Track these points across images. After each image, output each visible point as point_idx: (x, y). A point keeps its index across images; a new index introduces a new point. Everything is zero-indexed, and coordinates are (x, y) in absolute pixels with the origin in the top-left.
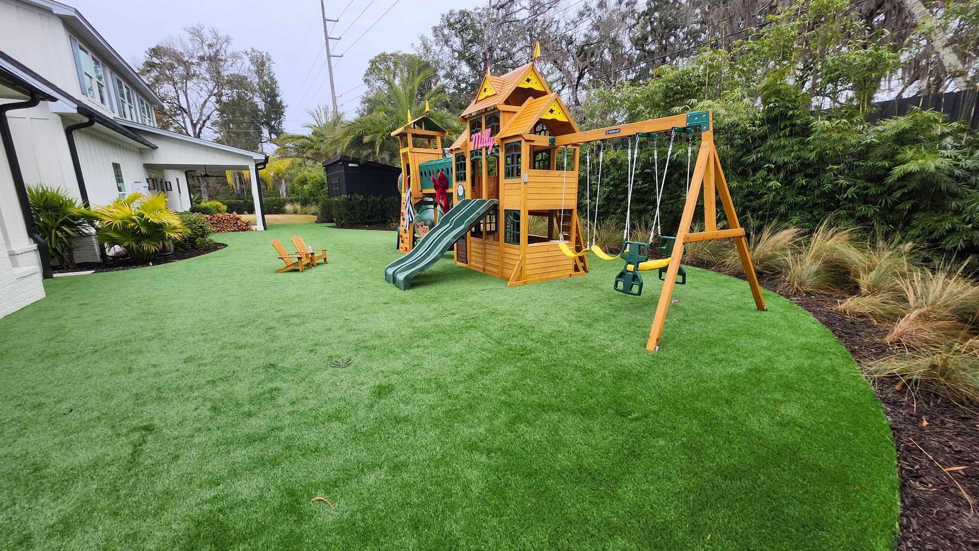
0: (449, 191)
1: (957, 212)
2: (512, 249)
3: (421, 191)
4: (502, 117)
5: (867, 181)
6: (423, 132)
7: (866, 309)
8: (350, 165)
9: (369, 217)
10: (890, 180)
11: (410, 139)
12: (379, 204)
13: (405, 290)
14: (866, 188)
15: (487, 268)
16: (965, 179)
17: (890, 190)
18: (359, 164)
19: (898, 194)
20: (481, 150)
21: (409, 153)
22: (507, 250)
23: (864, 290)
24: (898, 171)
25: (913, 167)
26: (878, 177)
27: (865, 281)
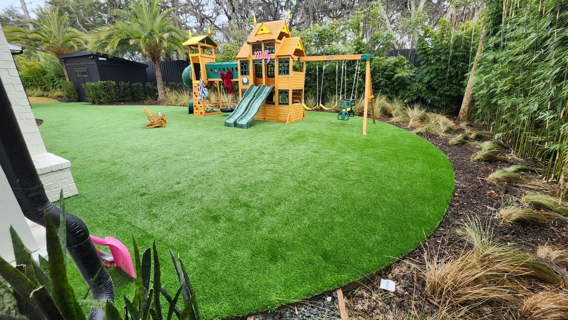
0: (234, 80)
1: (409, 90)
2: (284, 108)
3: (207, 80)
4: (276, 45)
5: (387, 79)
6: (205, 45)
7: (399, 120)
8: (100, 59)
9: (123, 97)
10: (394, 79)
11: (199, 49)
12: (128, 88)
13: (247, 128)
14: (386, 82)
15: (266, 118)
16: (410, 79)
17: (393, 83)
18: (107, 58)
19: (395, 84)
20: (261, 60)
21: (200, 57)
22: (280, 108)
23: (394, 115)
24: (396, 76)
25: (400, 75)
26: (389, 78)
27: (393, 113)
